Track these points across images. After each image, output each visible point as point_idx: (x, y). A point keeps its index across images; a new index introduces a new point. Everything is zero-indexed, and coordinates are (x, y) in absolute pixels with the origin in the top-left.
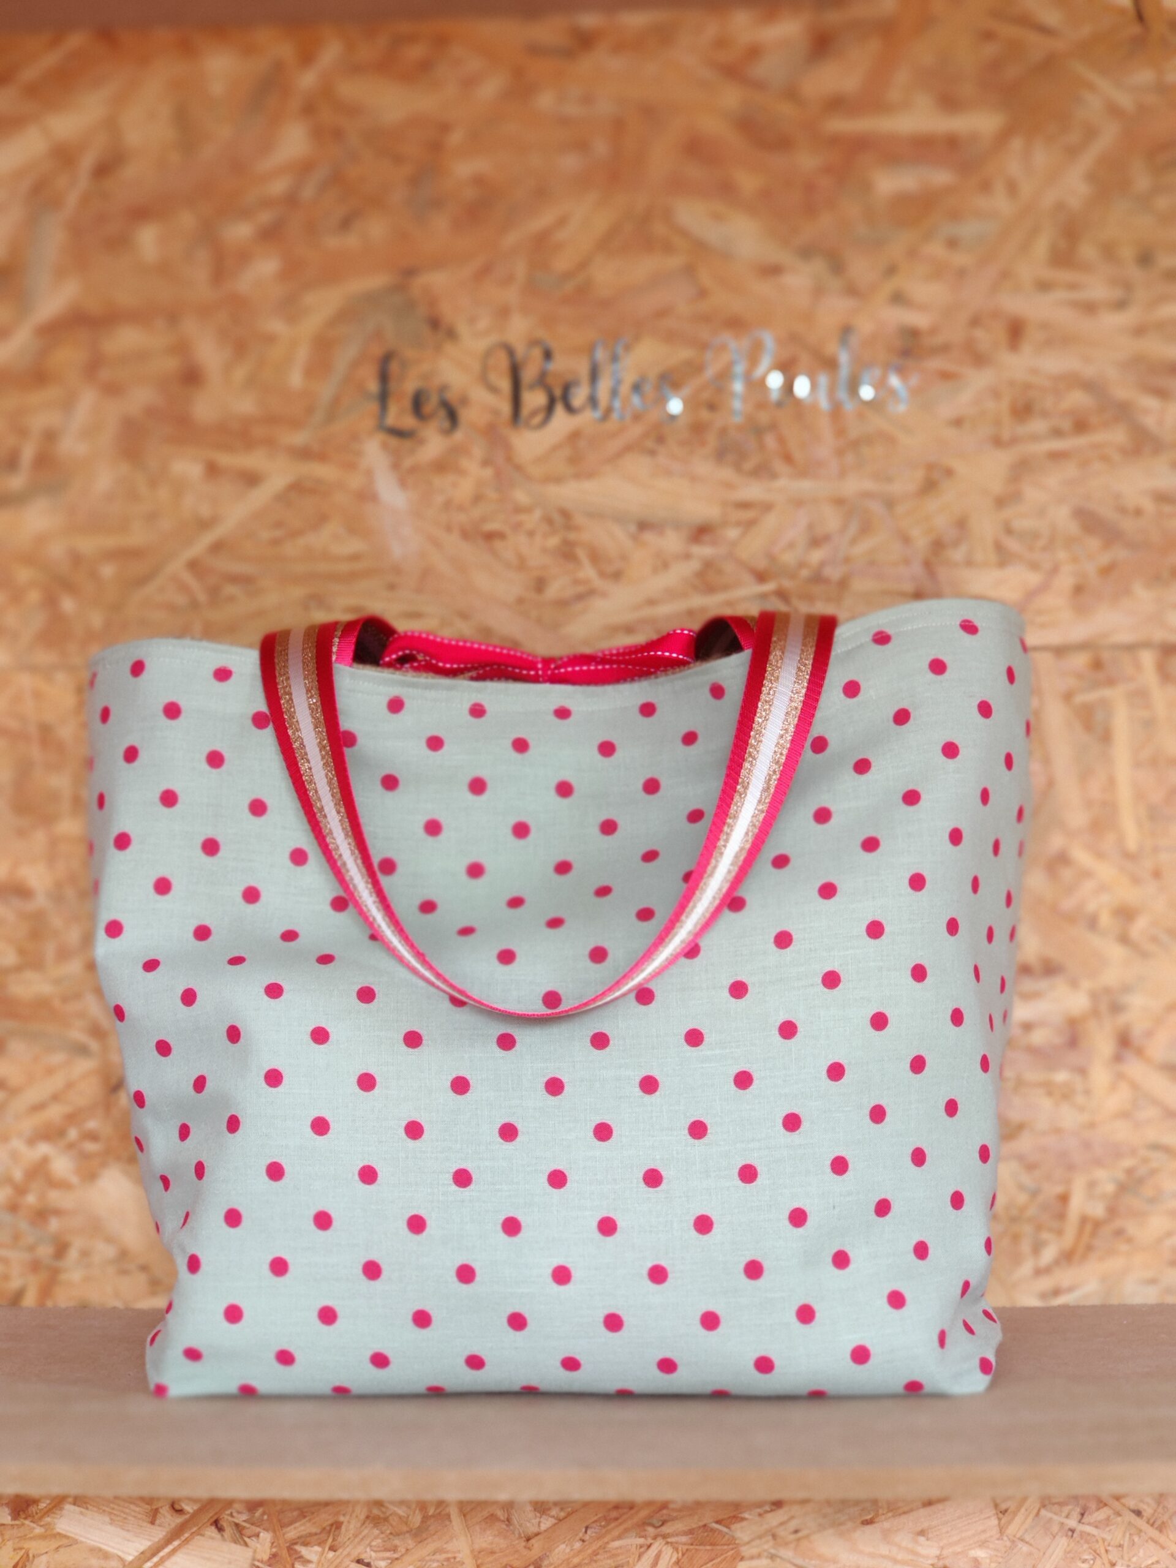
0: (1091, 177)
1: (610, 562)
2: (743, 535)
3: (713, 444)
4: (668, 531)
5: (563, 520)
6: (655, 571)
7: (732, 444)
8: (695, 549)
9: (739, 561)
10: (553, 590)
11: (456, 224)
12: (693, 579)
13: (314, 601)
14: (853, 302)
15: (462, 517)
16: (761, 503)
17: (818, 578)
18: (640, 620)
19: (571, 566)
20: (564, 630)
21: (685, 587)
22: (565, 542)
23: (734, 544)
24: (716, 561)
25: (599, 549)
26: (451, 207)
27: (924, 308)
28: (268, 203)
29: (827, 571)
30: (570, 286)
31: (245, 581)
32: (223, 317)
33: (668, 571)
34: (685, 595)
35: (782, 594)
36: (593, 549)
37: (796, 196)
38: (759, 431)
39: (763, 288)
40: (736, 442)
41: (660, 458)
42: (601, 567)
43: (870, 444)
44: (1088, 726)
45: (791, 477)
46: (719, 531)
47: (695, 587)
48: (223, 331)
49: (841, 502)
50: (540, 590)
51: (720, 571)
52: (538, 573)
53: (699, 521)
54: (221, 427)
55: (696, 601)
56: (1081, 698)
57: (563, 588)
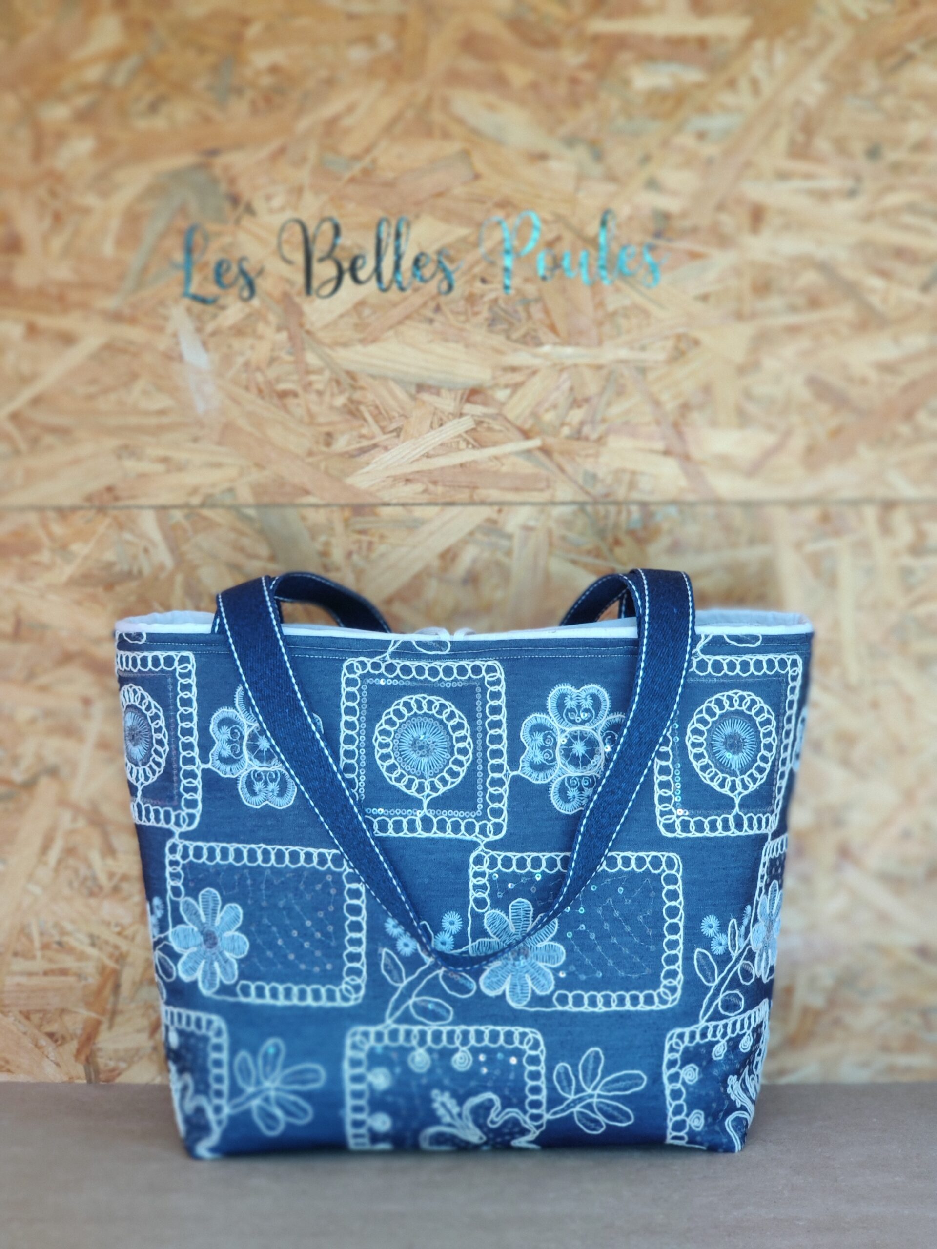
0: (825, 78)
1: (391, 419)
2: (511, 396)
3: (485, 314)
4: (444, 392)
5: (349, 381)
6: (432, 427)
7: (502, 314)
8: (468, 408)
9: (506, 418)
10: (341, 444)
11: (254, 109)
12: (465, 436)
13: (126, 451)
14: (611, 188)
15: (259, 377)
16: (527, 368)
17: (578, 436)
18: (418, 472)
19: (356, 423)
20: (349, 481)
21: (458, 442)
22: (351, 400)
23: (503, 404)
24: (487, 420)
25: (381, 407)
26: (249, 94)
27: (674, 193)
28: (83, 88)
29: (586, 430)
30: (357, 168)
31: (62, 432)
32: (42, 191)
33: (443, 428)
34: (459, 450)
35: (545, 450)
36: (377, 407)
37: (562, 89)
38: (526, 303)
39: (531, 173)
40: (505, 311)
41: (437, 325)
42: (383, 424)
43: (626, 316)
44: (817, 573)
45: (555, 344)
46: (490, 392)
47: (468, 443)
48: (42, 205)
49: (599, 367)
50: (328, 444)
51: (490, 429)
52: (326, 429)
53: (472, 383)
54: (41, 292)
55: (469, 455)
56: (811, 548)
57: (349, 443)
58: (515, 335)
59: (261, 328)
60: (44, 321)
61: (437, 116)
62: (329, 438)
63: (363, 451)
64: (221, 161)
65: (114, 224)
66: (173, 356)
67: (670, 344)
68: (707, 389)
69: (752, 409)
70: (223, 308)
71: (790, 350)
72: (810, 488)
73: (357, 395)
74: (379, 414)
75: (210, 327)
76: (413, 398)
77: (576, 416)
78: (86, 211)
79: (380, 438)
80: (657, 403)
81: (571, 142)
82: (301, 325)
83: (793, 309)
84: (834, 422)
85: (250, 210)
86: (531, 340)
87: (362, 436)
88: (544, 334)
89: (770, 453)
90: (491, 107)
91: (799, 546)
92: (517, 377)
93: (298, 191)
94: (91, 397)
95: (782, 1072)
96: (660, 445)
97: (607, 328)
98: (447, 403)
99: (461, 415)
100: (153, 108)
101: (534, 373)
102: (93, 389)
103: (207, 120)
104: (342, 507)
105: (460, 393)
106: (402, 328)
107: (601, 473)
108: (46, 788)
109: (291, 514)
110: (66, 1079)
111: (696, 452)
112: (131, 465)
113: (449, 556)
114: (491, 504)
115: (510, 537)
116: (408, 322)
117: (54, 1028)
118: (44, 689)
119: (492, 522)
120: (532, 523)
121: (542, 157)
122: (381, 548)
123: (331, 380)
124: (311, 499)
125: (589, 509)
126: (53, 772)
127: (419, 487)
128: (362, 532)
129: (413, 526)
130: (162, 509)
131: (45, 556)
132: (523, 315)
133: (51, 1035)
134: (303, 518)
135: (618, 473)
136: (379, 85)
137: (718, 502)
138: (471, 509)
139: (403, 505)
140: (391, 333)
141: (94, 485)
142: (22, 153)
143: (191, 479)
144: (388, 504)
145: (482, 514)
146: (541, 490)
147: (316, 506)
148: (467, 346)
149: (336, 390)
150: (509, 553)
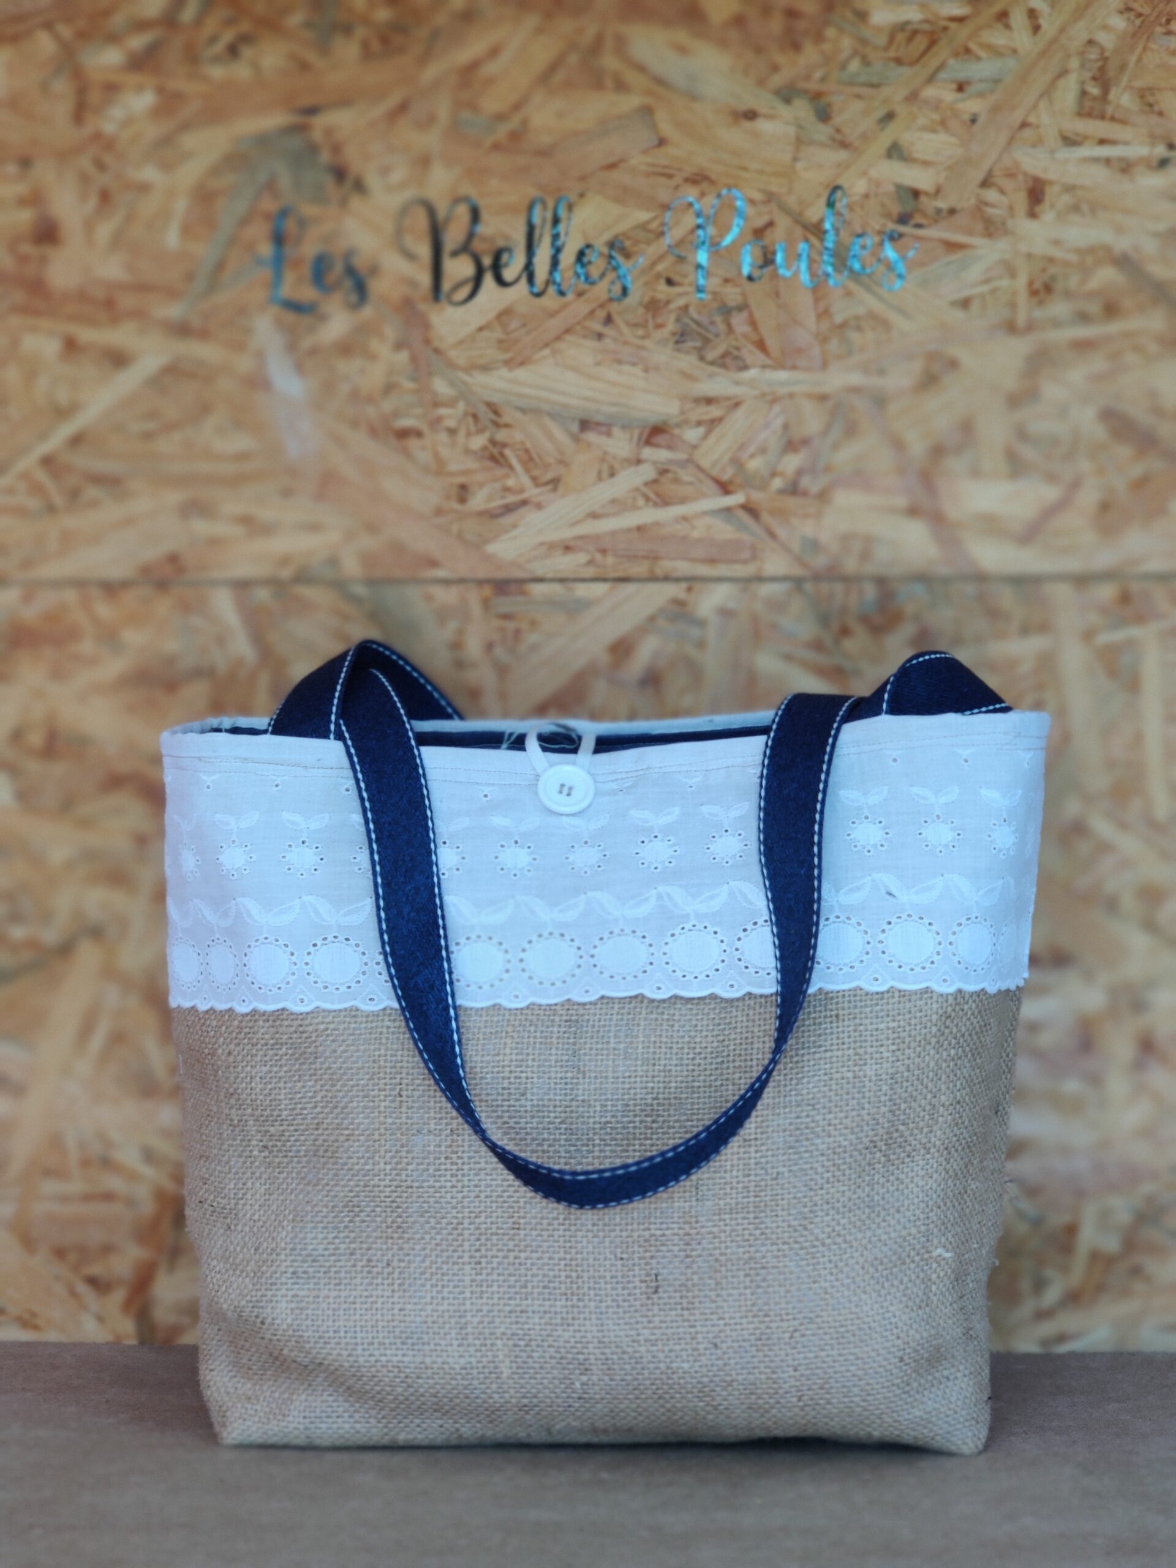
0: (1126, 9)
1: (546, 467)
2: (705, 437)
3: (671, 327)
4: (616, 431)
5: (492, 416)
6: (600, 478)
7: (693, 326)
8: (647, 452)
9: (699, 468)
10: (479, 501)
11: (367, 54)
12: (644, 489)
13: (195, 508)
14: (842, 155)
15: (371, 411)
16: (728, 399)
17: (793, 489)
18: (581, 538)
19: (500, 472)
20: (492, 548)
21: (634, 498)
22: (493, 442)
23: (695, 447)
24: (673, 468)
25: (533, 452)
26: (360, 32)
27: (926, 163)
28: (141, 25)
29: (805, 482)
30: (502, 131)
31: (111, 483)
32: (85, 162)
33: (615, 479)
34: (635, 508)
35: (750, 509)
36: (527, 451)
37: (776, 24)
38: (726, 311)
39: (735, 137)
40: (698, 323)
41: (608, 342)
42: (536, 473)
43: (859, 329)
44: (1112, 672)
45: (764, 367)
46: (676, 431)
47: (647, 499)
48: (85, 179)
49: (823, 398)
50: (462, 500)
51: (677, 480)
52: (461, 480)
53: (653, 419)
54: (82, 296)
55: (648, 515)
56: (1104, 638)
57: (490, 498)
58: (711, 355)
59: (374, 344)
60: (86, 335)
61: (609, 62)
62: (463, 492)
63: (509, 509)
64: (320, 122)
65: (181, 205)
66: (258, 382)
67: (917, 366)
68: (967, 428)
69: (1028, 453)
70: (323, 318)
71: (1078, 374)
72: (1104, 558)
73: (501, 435)
74: (529, 459)
75: (307, 343)
76: (576, 439)
77: (792, 463)
78: (144, 188)
79: (532, 492)
80: (898, 445)
81: (787, 95)
82: (427, 342)
83: (1083, 318)
84: (1137, 470)
85: (359, 187)
86: (731, 361)
87: (507, 489)
88: (750, 354)
89: (1050, 512)
90: (682, 50)
91: (1088, 635)
92: (715, 412)
93: (424, 162)
94: (148, 436)
95: (1061, 1338)
96: (901, 501)
97: (834, 346)
98: (620, 445)
99: (639, 462)
100: (233, 51)
101: (737, 405)
102: (150, 426)
103: (304, 66)
104: (480, 583)
105: (636, 432)
106: (561, 345)
107: (825, 537)
108: (88, 955)
109: (414, 594)
110: (110, 1338)
111: (952, 512)
112: (201, 527)
113: (621, 649)
114: (677, 580)
115: (702, 623)
116: (568, 337)
117: (95, 1269)
118: (86, 823)
119: (680, 603)
120: (731, 605)
121: (751, 115)
122: (532, 638)
123: (466, 414)
124: (440, 573)
125: (808, 587)
126: (96, 933)
127: (582, 558)
128: (507, 617)
129: (575, 608)
130: (242, 586)
131: (87, 647)
132: (721, 327)
133: (93, 1282)
134: (429, 598)
135: (846, 539)
136: (532, 21)
137: (981, 578)
138: (652, 588)
139: (562, 580)
140: (546, 352)
141: (152, 553)
142: (61, 110)
143: (280, 545)
144: (540, 580)
145: (664, 593)
146: (744, 562)
147: (446, 582)
148: (646, 370)
149: (473, 428)
150: (701, 645)
